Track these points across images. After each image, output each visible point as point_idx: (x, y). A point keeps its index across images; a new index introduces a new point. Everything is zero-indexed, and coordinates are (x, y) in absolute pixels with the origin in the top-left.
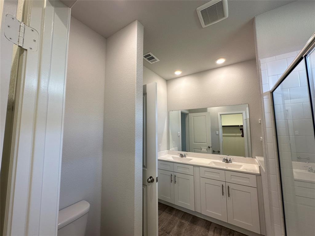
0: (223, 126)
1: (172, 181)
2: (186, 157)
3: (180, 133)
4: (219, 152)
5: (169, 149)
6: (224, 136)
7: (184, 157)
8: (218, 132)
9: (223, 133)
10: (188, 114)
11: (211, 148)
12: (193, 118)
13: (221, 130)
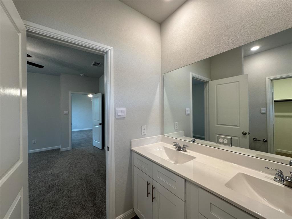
0: (275, 101)
1: (148, 194)
2: (185, 151)
3: (189, 109)
4: (266, 141)
5: (163, 134)
6: (276, 116)
7: (183, 150)
8: (265, 109)
9: (275, 112)
10: (208, 82)
11: (247, 135)
12: (217, 87)
13: (271, 107)
